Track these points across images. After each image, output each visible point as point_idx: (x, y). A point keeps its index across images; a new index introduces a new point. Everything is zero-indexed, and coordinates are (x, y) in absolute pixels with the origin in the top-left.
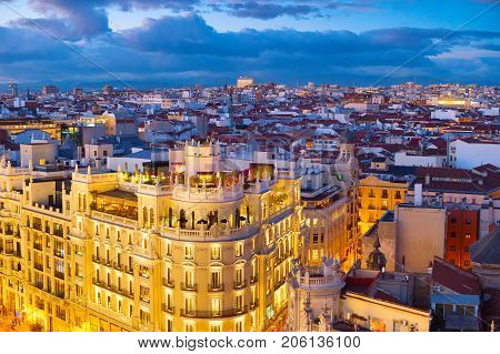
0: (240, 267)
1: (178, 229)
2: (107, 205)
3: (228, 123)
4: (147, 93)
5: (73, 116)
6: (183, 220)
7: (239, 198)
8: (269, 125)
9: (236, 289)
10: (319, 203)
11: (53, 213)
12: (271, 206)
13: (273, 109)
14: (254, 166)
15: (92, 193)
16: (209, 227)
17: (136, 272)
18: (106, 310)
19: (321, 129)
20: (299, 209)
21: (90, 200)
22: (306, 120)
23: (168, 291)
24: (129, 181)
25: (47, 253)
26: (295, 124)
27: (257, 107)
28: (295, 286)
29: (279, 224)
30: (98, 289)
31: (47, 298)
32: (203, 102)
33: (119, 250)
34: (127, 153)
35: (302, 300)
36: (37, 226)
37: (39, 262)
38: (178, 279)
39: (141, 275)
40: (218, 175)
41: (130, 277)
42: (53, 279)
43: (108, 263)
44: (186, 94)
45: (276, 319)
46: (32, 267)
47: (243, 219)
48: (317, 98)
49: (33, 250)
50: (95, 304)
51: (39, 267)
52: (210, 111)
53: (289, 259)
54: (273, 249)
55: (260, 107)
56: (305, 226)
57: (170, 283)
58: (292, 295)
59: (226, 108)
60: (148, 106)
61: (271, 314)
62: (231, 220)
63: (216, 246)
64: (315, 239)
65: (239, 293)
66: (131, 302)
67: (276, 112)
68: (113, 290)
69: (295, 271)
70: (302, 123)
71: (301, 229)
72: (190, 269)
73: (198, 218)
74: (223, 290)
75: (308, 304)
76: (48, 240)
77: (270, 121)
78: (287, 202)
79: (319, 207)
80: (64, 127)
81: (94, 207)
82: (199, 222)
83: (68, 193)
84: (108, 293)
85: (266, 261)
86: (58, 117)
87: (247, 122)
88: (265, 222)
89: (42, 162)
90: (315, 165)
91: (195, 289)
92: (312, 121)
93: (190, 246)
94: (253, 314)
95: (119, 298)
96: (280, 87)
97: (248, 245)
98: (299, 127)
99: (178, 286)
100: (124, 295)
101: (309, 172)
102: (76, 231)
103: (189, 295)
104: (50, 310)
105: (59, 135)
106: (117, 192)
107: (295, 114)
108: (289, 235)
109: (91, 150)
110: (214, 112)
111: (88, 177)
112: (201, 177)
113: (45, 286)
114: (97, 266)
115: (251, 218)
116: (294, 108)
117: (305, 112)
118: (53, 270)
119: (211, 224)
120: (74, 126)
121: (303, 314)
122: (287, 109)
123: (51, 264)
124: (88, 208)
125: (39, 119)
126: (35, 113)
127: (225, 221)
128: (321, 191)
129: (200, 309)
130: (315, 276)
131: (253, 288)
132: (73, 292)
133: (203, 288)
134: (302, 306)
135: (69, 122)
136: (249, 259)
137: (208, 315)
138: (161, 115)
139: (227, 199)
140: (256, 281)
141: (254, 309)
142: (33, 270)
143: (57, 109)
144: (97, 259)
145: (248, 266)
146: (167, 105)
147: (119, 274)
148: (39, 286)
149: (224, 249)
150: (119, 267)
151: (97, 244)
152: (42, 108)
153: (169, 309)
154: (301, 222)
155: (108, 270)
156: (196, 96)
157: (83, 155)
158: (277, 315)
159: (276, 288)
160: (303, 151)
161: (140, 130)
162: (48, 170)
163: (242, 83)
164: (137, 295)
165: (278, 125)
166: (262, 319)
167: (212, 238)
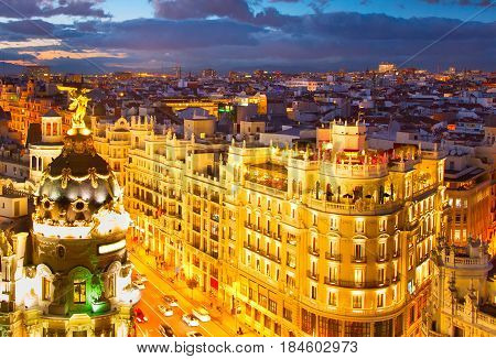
0: (382, 241)
1: (324, 202)
2: (260, 176)
3: (371, 105)
4: (295, 76)
5: (229, 96)
6: (329, 194)
7: (384, 176)
8: (410, 108)
9: (380, 262)
10: (462, 184)
11: (211, 182)
12: (414, 184)
13: (413, 92)
14: (397, 146)
15: (246, 164)
16: (354, 202)
17: (284, 239)
18: (255, 271)
19: (463, 113)
20: (442, 189)
21: (244, 170)
22: (447, 103)
23: (314, 259)
24: (279, 155)
25: (204, 216)
26: (437, 107)
27: (398, 91)
28: (440, 264)
29: (422, 203)
30: (248, 253)
31: (203, 257)
32: (346, 86)
33: (269, 218)
34: (277, 130)
35: (447, 279)
36: (197, 192)
37: (198, 224)
38: (323, 248)
39: (288, 242)
40: (363, 152)
41: (278, 244)
42: (208, 240)
43: (258, 229)
44: (330, 78)
45: (417, 294)
46: (191, 228)
47: (387, 195)
48: (459, 82)
49: (192, 213)
50: (246, 266)
51: (197, 229)
52: (354, 94)
53: (431, 237)
54: (416, 225)
55: (401, 90)
56: (448, 206)
57: (316, 253)
58: (436, 272)
59: (368, 91)
60: (296, 89)
61: (412, 289)
62: (375, 195)
63: (360, 220)
64: (458, 219)
65: (382, 266)
66: (277, 267)
67: (417, 95)
68: (262, 254)
69: (440, 249)
70: (442, 107)
71: (444, 208)
72: (334, 240)
73: (344, 193)
74: (365, 262)
75: (453, 282)
76: (205, 205)
77: (411, 104)
78: (430, 182)
79: (462, 188)
80: (221, 105)
81: (247, 177)
82: (345, 196)
83: (224, 164)
84: (258, 257)
85: (408, 237)
86: (217, 96)
87: (389, 104)
88: (408, 200)
89: (202, 136)
90: (458, 146)
91: (339, 258)
92: (454, 105)
93: (335, 218)
94: (394, 287)
95: (267, 262)
96: (420, 72)
97: (391, 221)
98: (440, 110)
99: (322, 255)
100: (272, 259)
101: (452, 153)
102: (230, 198)
103: (334, 265)
104: (205, 268)
105: (216, 112)
106: (269, 165)
107: (436, 97)
108: (432, 214)
109: (245, 126)
110: (357, 95)
111: (243, 151)
112: (348, 154)
113: (201, 246)
114: (249, 232)
115: (394, 195)
116: (435, 92)
117: (446, 95)
118: (208, 233)
119: (356, 198)
120: (230, 104)
121: (448, 294)
122: (429, 93)
123: (208, 227)
124: (242, 178)
125: (199, 98)
126: (195, 93)
127: (369, 197)
128: (463, 173)
129: (343, 278)
130: (460, 255)
131: (395, 262)
132: (226, 254)
133: (347, 259)
134: (447, 285)
135: (225, 101)
136: (393, 234)
137: (350, 285)
138: (307, 96)
139: (373, 176)
140: (398, 256)
141: (395, 283)
142: (192, 231)
143: (215, 90)
144: (248, 225)
145: (390, 241)
146: (313, 87)
147: (267, 239)
148: (196, 246)
149: (368, 223)
150: (268, 233)
151: (249, 211)
152: (202, 89)
153: (314, 276)
154: (444, 202)
155: (258, 236)
156: (339, 80)
157: (238, 131)
158: (418, 291)
159: (418, 264)
160: (445, 134)
161: (288, 110)
162: (207, 144)
163: (384, 68)
164: (284, 261)
165: (419, 108)
166: (403, 293)
167: (357, 212)
